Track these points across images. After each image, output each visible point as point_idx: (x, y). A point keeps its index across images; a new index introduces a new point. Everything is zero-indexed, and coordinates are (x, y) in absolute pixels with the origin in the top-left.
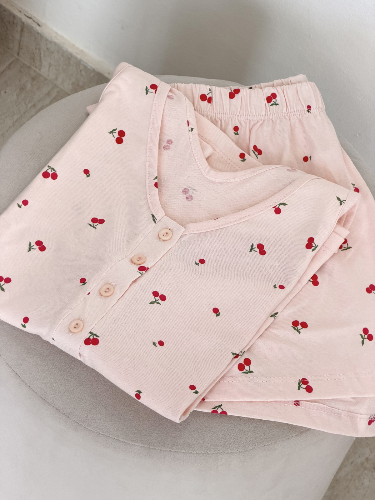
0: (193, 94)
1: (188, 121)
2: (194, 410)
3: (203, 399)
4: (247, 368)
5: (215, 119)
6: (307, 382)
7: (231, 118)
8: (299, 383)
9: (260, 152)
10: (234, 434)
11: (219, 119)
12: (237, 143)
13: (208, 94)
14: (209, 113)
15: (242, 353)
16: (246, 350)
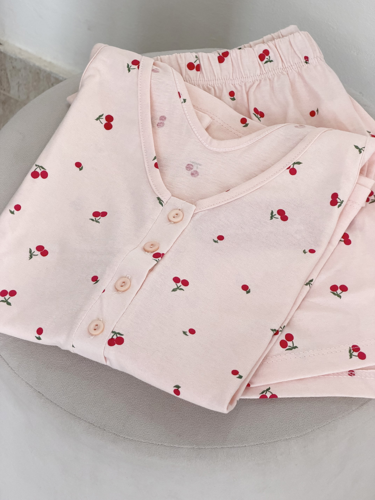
0: (179, 65)
1: (179, 93)
2: (240, 399)
3: (248, 385)
4: (290, 344)
5: (208, 87)
6: (359, 349)
7: (224, 84)
8: (350, 351)
9: (262, 115)
10: (289, 418)
11: (212, 87)
12: (236, 109)
13: (195, 62)
14: (199, 81)
15: (282, 328)
16: (285, 324)
